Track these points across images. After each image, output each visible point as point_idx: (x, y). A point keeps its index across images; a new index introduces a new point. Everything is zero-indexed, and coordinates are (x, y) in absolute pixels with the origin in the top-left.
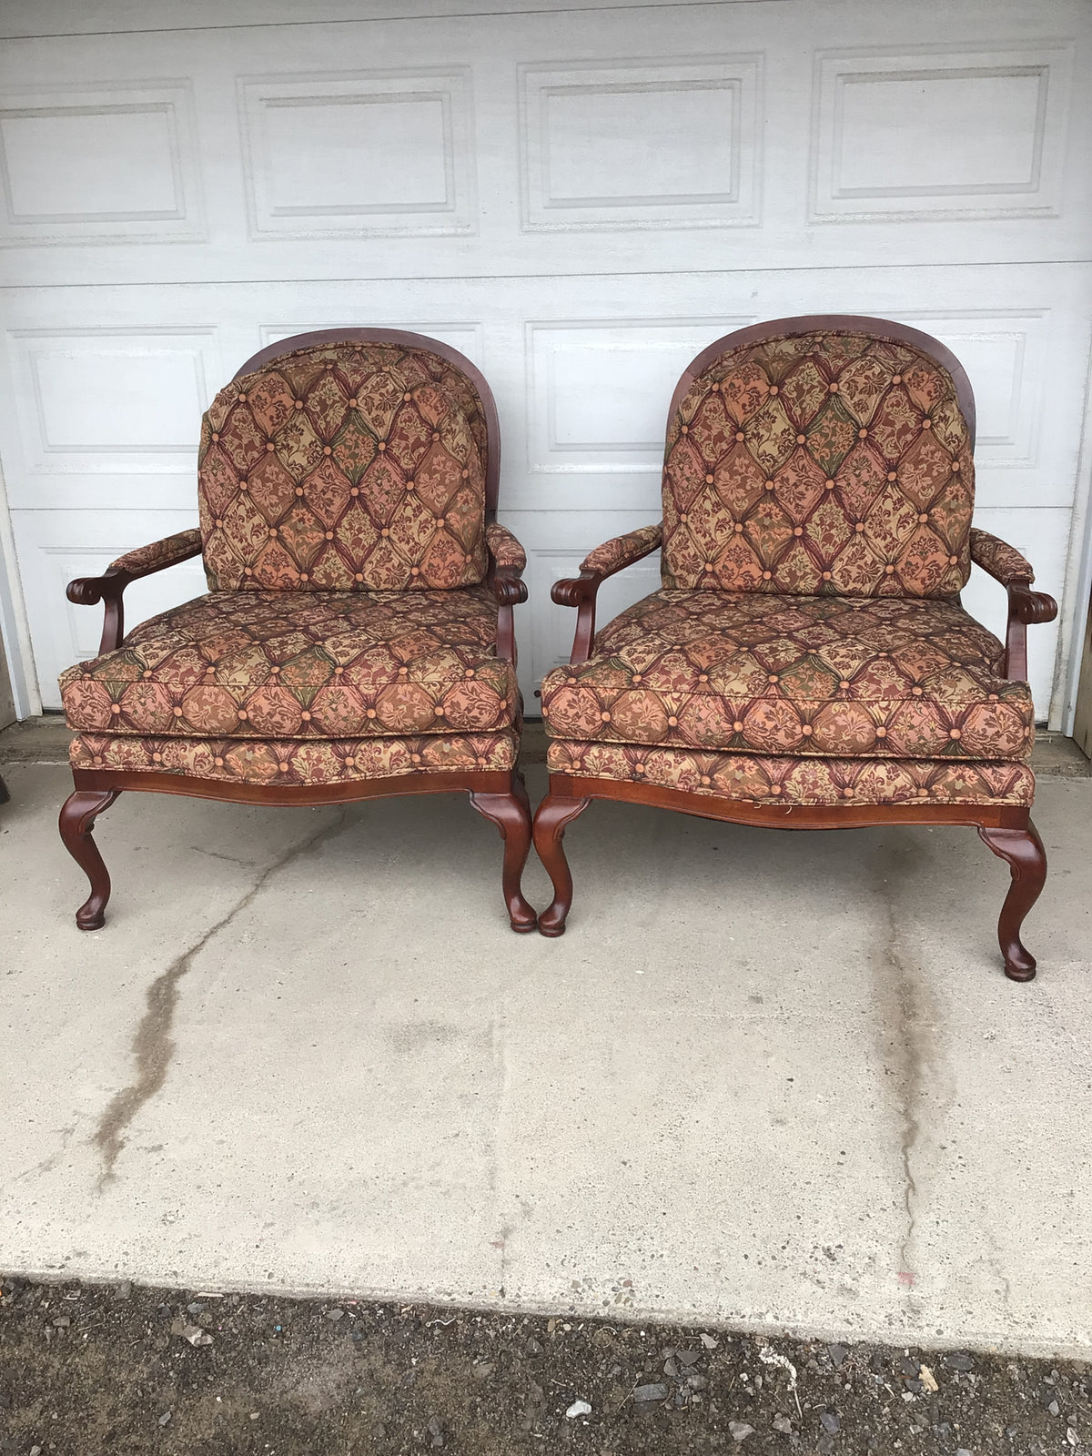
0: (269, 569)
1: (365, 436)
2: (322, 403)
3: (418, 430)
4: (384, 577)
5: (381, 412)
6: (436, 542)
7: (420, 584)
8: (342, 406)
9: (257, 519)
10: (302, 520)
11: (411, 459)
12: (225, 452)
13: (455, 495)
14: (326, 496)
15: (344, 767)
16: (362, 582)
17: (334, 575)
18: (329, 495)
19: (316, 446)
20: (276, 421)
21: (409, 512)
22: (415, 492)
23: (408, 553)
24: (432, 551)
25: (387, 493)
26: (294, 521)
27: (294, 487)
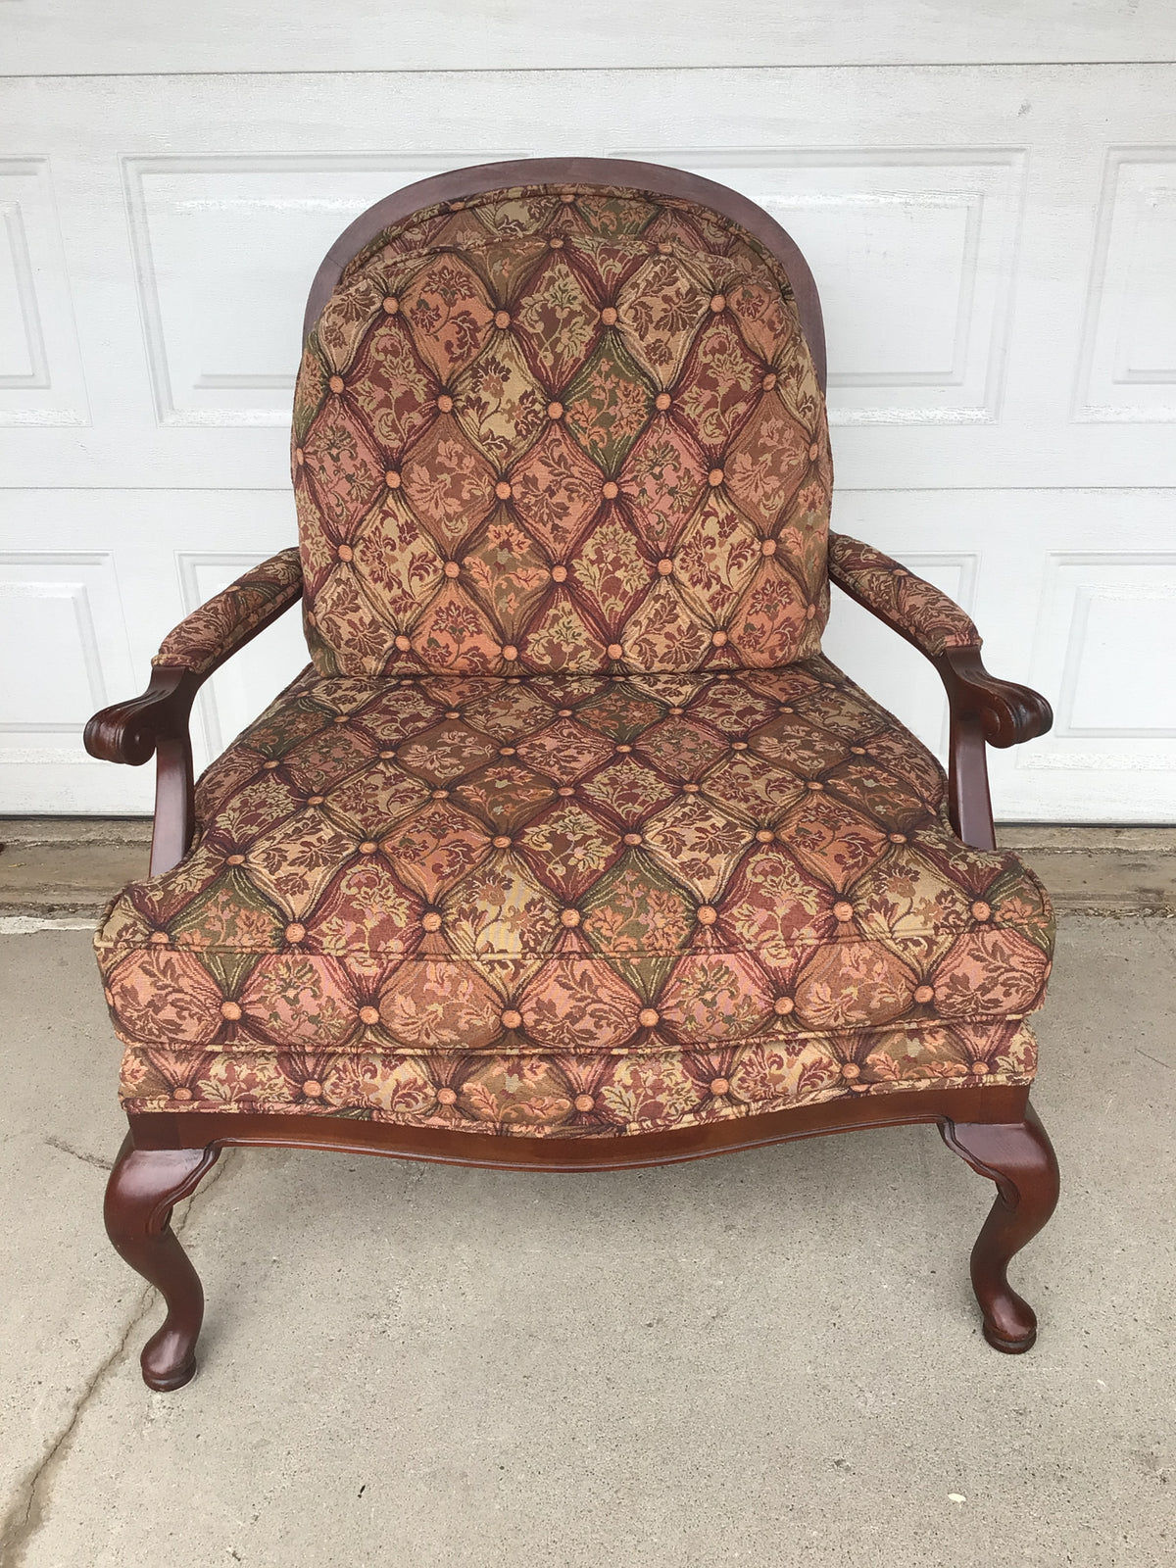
0: (444, 639)
1: (629, 381)
2: (548, 316)
3: (737, 368)
4: (660, 650)
5: (664, 335)
6: (760, 584)
7: (725, 661)
8: (587, 322)
9: (421, 545)
10: (506, 545)
11: (720, 425)
12: (357, 413)
13: (795, 495)
14: (556, 499)
15: (708, 1096)
16: (619, 661)
17: (567, 649)
18: (561, 497)
19: (534, 402)
20: (457, 352)
21: (712, 528)
22: (724, 489)
23: (707, 606)
24: (752, 601)
25: (672, 492)
26: (491, 546)
27: (493, 483)
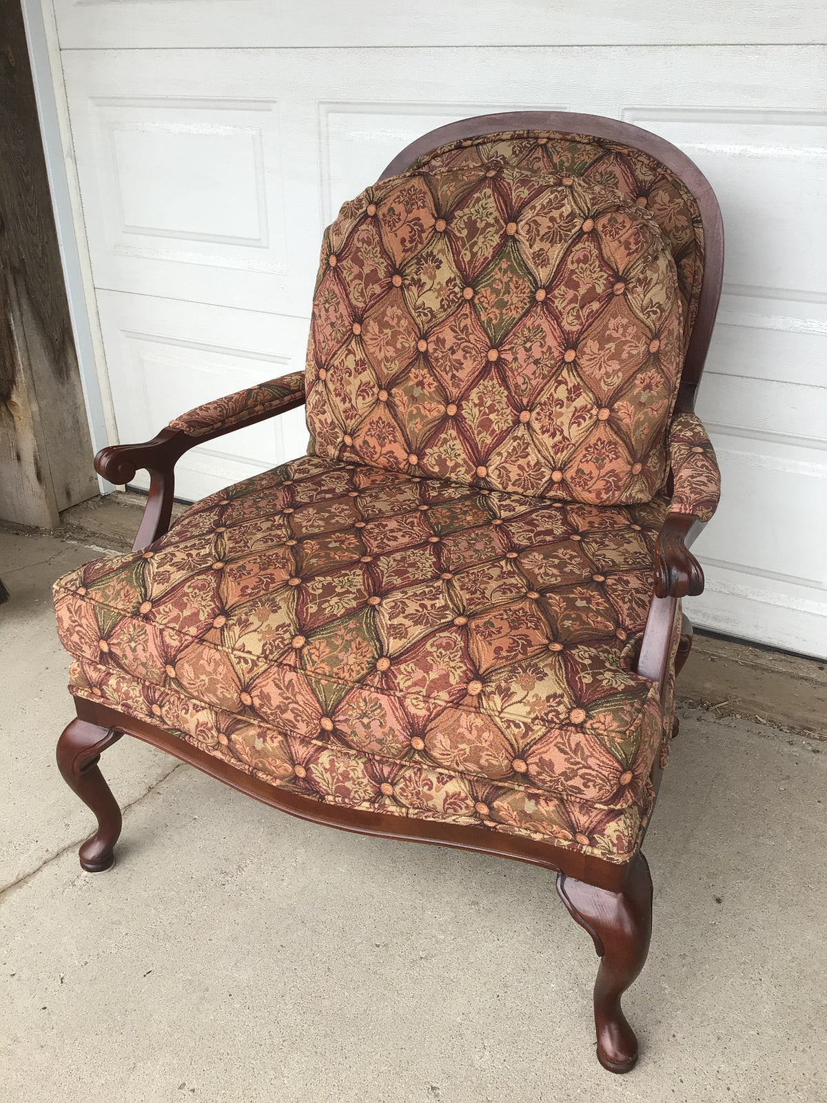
0: (373, 442)
1: (519, 277)
2: (473, 229)
3: (595, 276)
4: (513, 477)
5: (546, 245)
6: (592, 440)
7: (561, 494)
8: (497, 232)
9: (367, 376)
10: (420, 384)
11: (578, 317)
12: (341, 281)
13: (633, 376)
14: (455, 357)
15: (379, 793)
16: (484, 479)
17: (450, 464)
18: (459, 355)
19: (455, 286)
20: (409, 245)
21: (562, 393)
22: (575, 365)
23: (551, 450)
24: (585, 452)
25: (536, 362)
26: (411, 383)
27: (417, 339)
